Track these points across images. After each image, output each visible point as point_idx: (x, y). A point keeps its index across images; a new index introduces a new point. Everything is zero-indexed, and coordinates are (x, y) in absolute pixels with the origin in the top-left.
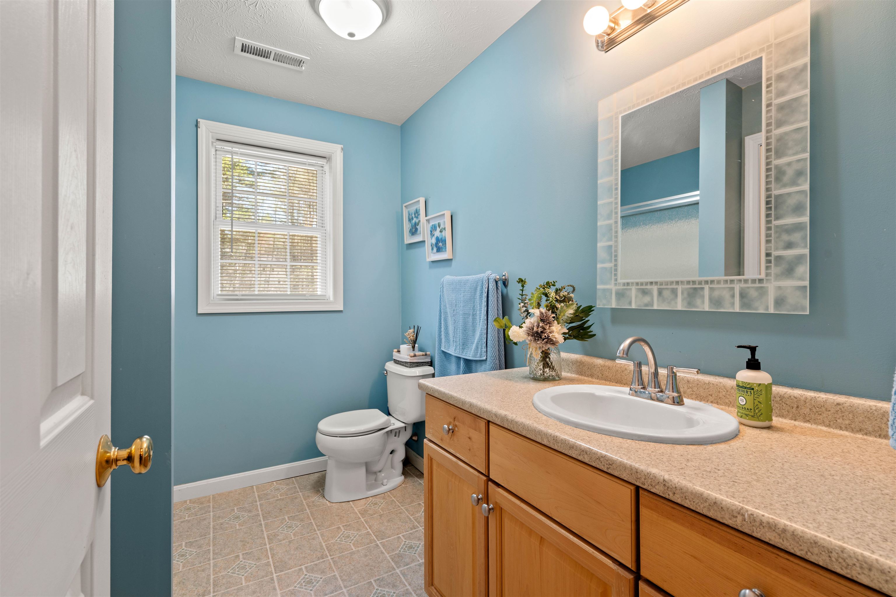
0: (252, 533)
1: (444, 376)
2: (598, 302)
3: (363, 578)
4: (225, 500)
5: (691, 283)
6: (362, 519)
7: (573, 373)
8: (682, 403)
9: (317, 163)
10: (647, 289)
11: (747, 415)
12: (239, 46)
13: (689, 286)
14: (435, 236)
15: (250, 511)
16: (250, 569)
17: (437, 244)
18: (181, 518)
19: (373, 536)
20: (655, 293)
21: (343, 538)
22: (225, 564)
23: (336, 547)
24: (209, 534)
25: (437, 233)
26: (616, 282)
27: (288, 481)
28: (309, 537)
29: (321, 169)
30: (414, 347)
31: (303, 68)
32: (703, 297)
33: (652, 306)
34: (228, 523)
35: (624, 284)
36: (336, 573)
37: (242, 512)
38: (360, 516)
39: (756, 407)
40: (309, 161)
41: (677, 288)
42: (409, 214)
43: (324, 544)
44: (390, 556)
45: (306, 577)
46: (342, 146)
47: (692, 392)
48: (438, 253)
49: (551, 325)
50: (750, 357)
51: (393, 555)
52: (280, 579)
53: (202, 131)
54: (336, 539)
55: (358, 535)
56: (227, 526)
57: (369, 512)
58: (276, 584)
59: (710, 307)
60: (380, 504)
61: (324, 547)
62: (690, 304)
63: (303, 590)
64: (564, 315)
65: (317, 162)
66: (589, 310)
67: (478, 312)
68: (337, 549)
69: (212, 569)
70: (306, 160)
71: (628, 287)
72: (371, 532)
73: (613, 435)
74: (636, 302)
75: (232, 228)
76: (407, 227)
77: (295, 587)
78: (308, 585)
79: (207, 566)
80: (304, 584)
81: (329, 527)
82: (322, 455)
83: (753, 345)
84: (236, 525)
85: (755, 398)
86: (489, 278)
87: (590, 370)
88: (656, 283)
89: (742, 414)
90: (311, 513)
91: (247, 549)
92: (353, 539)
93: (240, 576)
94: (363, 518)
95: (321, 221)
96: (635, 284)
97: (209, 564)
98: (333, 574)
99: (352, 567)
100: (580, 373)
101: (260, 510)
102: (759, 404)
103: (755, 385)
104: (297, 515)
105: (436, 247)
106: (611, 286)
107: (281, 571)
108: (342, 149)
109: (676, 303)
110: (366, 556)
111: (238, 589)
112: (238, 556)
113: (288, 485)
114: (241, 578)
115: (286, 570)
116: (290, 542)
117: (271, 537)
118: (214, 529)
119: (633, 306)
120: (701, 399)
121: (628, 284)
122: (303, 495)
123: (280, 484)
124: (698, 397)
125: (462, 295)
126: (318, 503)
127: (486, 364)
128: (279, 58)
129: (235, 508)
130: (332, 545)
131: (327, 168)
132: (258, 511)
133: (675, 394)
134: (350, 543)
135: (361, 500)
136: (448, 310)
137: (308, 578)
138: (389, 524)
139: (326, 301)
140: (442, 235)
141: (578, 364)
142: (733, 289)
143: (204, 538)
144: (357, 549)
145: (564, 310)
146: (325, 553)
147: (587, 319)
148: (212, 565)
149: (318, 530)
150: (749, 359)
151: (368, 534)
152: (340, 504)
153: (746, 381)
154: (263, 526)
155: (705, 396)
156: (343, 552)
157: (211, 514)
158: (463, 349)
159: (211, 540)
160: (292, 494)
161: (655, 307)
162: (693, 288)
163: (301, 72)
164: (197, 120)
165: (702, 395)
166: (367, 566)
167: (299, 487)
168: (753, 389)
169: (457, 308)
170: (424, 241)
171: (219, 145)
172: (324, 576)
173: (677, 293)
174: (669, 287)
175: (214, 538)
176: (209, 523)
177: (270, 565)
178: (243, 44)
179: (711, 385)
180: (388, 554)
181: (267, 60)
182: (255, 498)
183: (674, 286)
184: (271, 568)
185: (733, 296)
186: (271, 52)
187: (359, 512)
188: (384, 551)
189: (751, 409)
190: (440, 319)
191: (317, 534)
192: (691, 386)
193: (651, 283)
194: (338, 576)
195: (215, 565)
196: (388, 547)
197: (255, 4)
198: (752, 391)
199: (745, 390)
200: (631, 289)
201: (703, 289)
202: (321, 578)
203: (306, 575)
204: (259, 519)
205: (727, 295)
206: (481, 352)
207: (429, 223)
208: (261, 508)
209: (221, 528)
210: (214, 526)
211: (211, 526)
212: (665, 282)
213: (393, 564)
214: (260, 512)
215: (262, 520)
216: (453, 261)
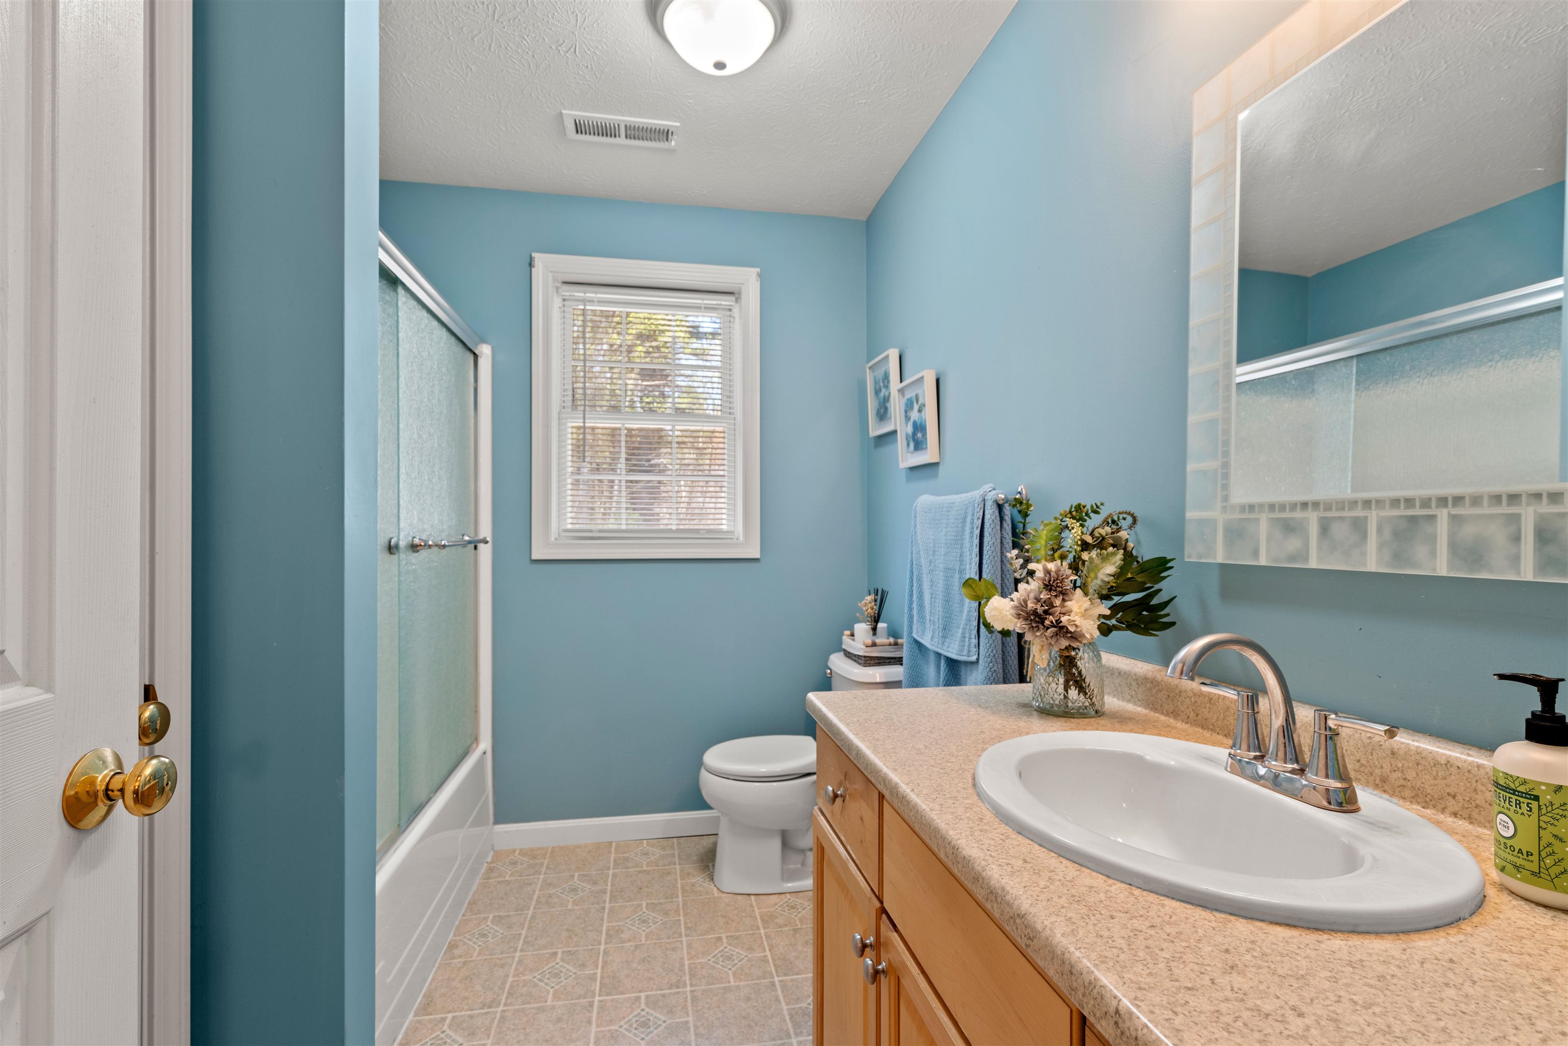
0: (587, 919)
1: (916, 687)
2: (1188, 549)
3: (732, 1039)
4: (567, 859)
5: (1402, 504)
6: (762, 931)
7: (1140, 703)
8: (1350, 808)
9: (721, 305)
10: (1293, 519)
11: (1517, 868)
12: (570, 127)
13: (1396, 513)
14: (912, 420)
15: (595, 883)
16: (566, 979)
17: (914, 434)
18: (500, 875)
19: (772, 965)
20: (1314, 530)
21: (721, 959)
22: (535, 962)
23: (704, 972)
24: (529, 909)
25: (914, 415)
26: (1225, 504)
27: (665, 842)
28: (667, 945)
29: (728, 313)
30: (874, 629)
31: (673, 143)
32: (1432, 540)
33: (1306, 559)
34: (558, 897)
35: (1243, 508)
36: (690, 1019)
37: (583, 882)
38: (760, 925)
39: (1544, 850)
40: (706, 302)
41: (1366, 518)
42: (876, 382)
43: (687, 962)
44: (788, 1009)
45: (643, 1013)
46: (758, 270)
47: (1402, 782)
48: (917, 453)
49: (1066, 598)
50: (1538, 707)
51: (794, 1009)
52: (602, 1007)
53: (538, 273)
54: (709, 958)
55: (746, 959)
56: (556, 900)
57: (776, 920)
58: (594, 1014)
59: (1451, 566)
60: (800, 910)
61: (686, 967)
62: (1397, 557)
63: (630, 1035)
64: (1096, 578)
65: (719, 302)
66: (1160, 566)
67: (968, 567)
68: (704, 977)
69: (513, 967)
70: (700, 301)
71: (1252, 516)
72: (770, 958)
73: (1089, 865)
74: (1268, 550)
75: (584, 422)
76: (872, 405)
77: (621, 1027)
78: (641, 1030)
79: (509, 960)
80: (635, 1025)
81: (705, 935)
82: (707, 807)
83: (1549, 674)
84: (568, 901)
85: (1542, 824)
86: (986, 498)
87: (1173, 700)
88: (1316, 505)
89: (1505, 864)
90: (684, 904)
91: (572, 945)
92: (736, 964)
93: (548, 988)
94: (765, 928)
95: (728, 405)
96: (1266, 509)
97: (513, 957)
98: (685, 1019)
99: (720, 1015)
100: (1153, 706)
101: (609, 884)
102: (1557, 843)
103: (1543, 788)
104: (661, 903)
105: (914, 440)
106: (1215, 514)
107: (608, 994)
108: (759, 275)
109: (1364, 554)
110: (748, 999)
111: (538, 1009)
112: (555, 954)
113: (663, 848)
114: (548, 992)
115: (616, 994)
116: (637, 947)
117: (612, 933)
118: (538, 902)
119: (1263, 561)
120: (1426, 802)
121: (1252, 507)
122: (681, 871)
123: (653, 846)
124: (1417, 795)
125: (943, 533)
126: (701, 889)
127: (977, 670)
128: (634, 132)
129: (576, 874)
130: (699, 967)
131: (736, 312)
132: (607, 885)
133: (1334, 784)
134: (730, 969)
135: (771, 897)
136: (923, 561)
137: (644, 1016)
138: (805, 950)
139: (734, 541)
140: (921, 417)
141: (1149, 685)
142: (1515, 519)
143: (520, 914)
144: (737, 983)
145: (1096, 566)
146: (684, 979)
147: (1156, 587)
148: (516, 959)
149: (687, 935)
150: (1533, 713)
151: (764, 960)
152: (735, 896)
153: (1515, 774)
154: (607, 911)
155: (1436, 796)
156: (713, 983)
157: (542, 876)
158: (944, 637)
159: (528, 919)
160: (665, 866)
161: (1313, 564)
162: (1406, 517)
163: (673, 151)
164: (531, 256)
165: (1429, 791)
166: (744, 1018)
167: (679, 856)
168: (1536, 798)
169: (936, 557)
170: (894, 432)
171: (567, 291)
172: (670, 1019)
173: (1367, 529)
174: (1346, 514)
175: (534, 917)
176: (534, 891)
177: (595, 980)
178: (575, 121)
179: (1453, 770)
180: (787, 1004)
181: (617, 141)
182: (610, 862)
183: (1359, 513)
184: (596, 986)
185: (1517, 538)
186: (618, 125)
187: (762, 917)
188: (781, 998)
189: (1529, 854)
190: (911, 578)
191: (681, 942)
192: (1400, 765)
193: (1305, 505)
194: (691, 1025)
195: (520, 962)
196: (791, 992)
197: (572, 49)
198: (1534, 804)
199: (1514, 797)
200: (1257, 520)
201: (1432, 518)
202: (664, 1022)
203: (643, 1010)
204: (604, 898)
205: (1498, 535)
206: (969, 646)
207: (903, 395)
208: (612, 882)
209: (548, 903)
210: (539, 897)
211: (535, 897)
212: (1337, 503)
213: (790, 1025)
214: (609, 888)
215: (608, 900)
216: (941, 467)
